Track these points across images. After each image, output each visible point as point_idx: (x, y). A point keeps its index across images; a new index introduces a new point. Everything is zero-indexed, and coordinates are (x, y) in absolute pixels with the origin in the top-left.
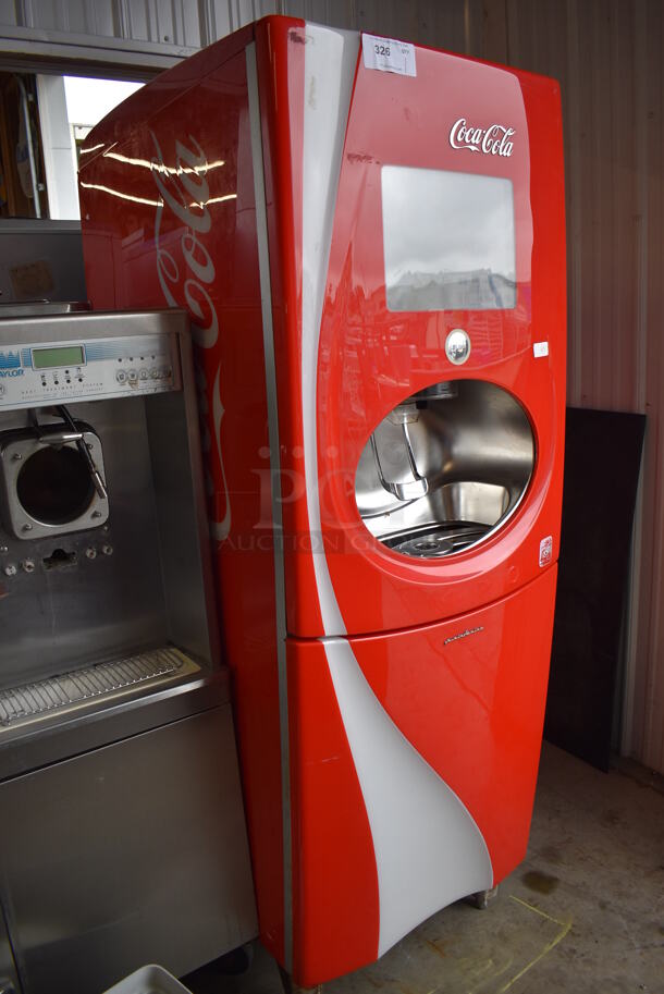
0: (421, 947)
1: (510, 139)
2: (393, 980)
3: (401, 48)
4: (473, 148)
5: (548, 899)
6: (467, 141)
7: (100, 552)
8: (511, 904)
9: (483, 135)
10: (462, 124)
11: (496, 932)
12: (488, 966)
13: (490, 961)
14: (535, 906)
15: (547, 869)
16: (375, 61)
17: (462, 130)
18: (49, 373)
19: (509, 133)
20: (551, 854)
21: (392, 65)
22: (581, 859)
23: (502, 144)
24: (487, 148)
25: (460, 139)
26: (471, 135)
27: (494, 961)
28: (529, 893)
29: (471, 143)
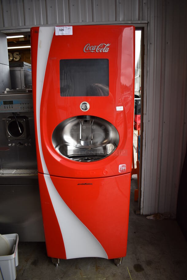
0: (94, 266)
1: (108, 47)
2: (81, 269)
3: (67, 28)
4: (92, 51)
5: (136, 273)
6: (90, 49)
7: (28, 145)
8: (125, 269)
9: (97, 47)
10: (88, 45)
11: (114, 273)
12: (104, 279)
13: (105, 278)
14: (130, 273)
15: (144, 266)
16: (59, 33)
17: (88, 47)
18: (6, 105)
19: (108, 45)
20: (149, 263)
21: (65, 33)
22: (156, 268)
23: (105, 49)
24: (98, 51)
25: (87, 49)
26: (92, 48)
27: (106, 279)
28: (133, 268)
29: (92, 50)
